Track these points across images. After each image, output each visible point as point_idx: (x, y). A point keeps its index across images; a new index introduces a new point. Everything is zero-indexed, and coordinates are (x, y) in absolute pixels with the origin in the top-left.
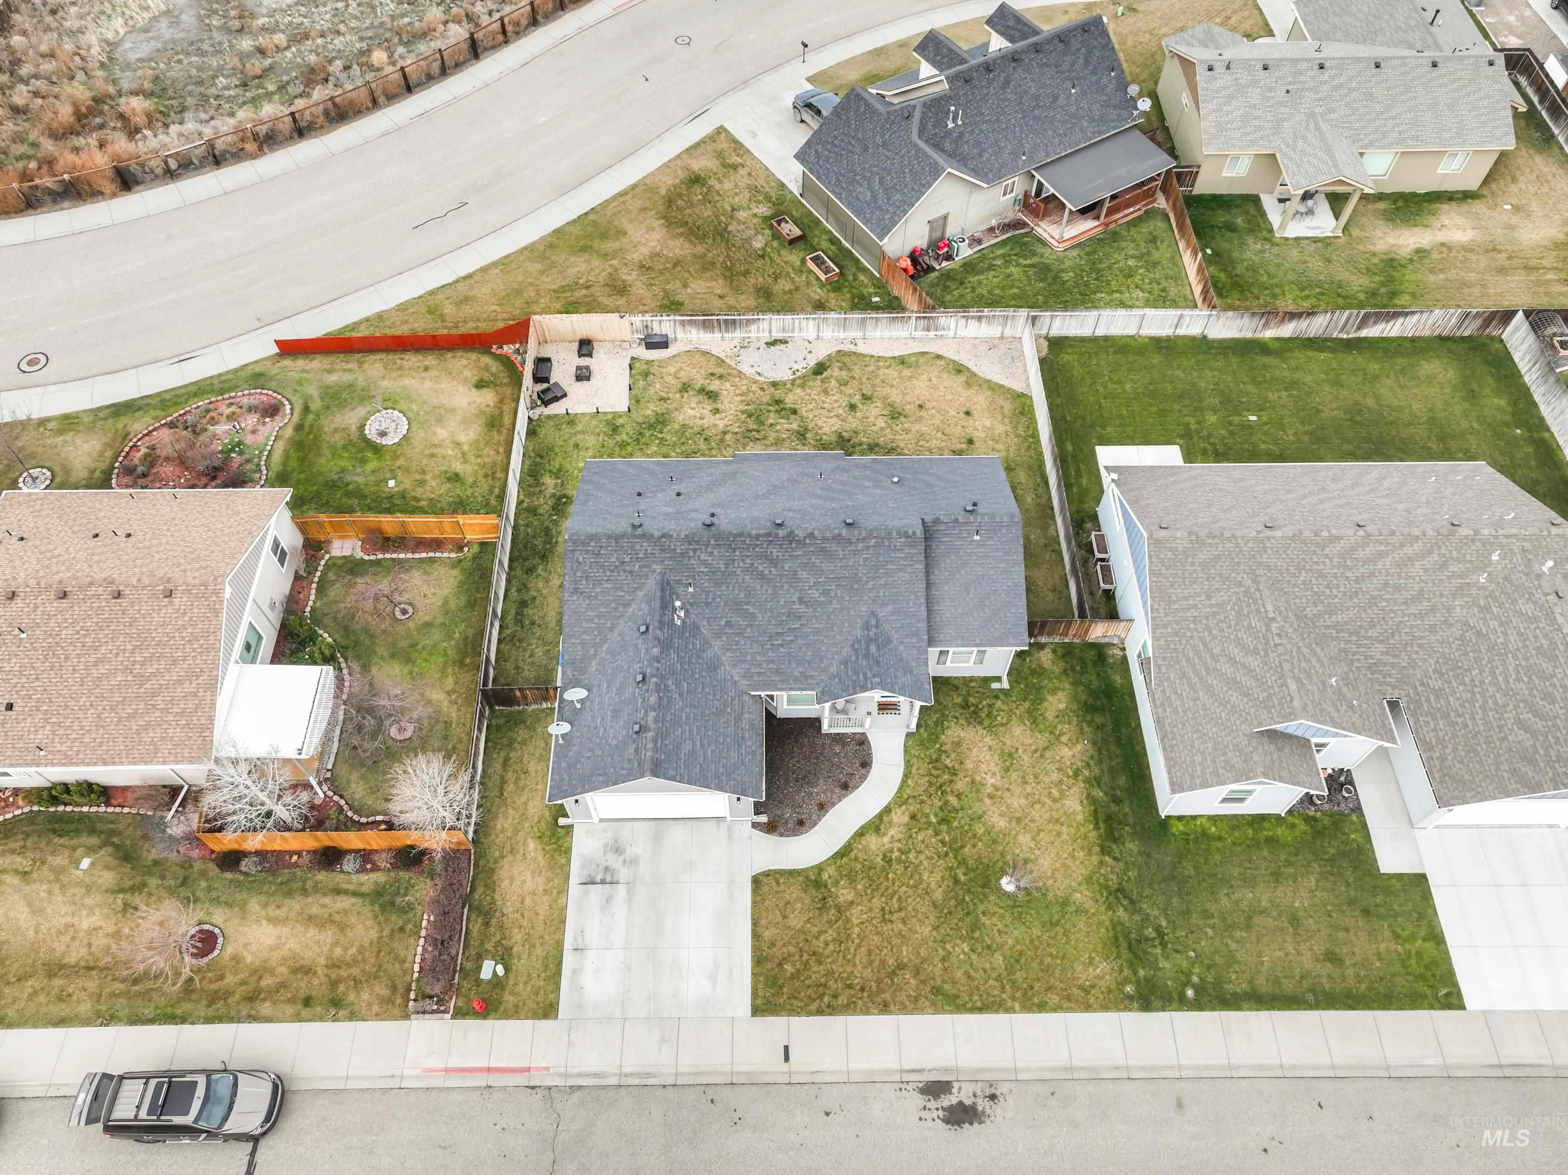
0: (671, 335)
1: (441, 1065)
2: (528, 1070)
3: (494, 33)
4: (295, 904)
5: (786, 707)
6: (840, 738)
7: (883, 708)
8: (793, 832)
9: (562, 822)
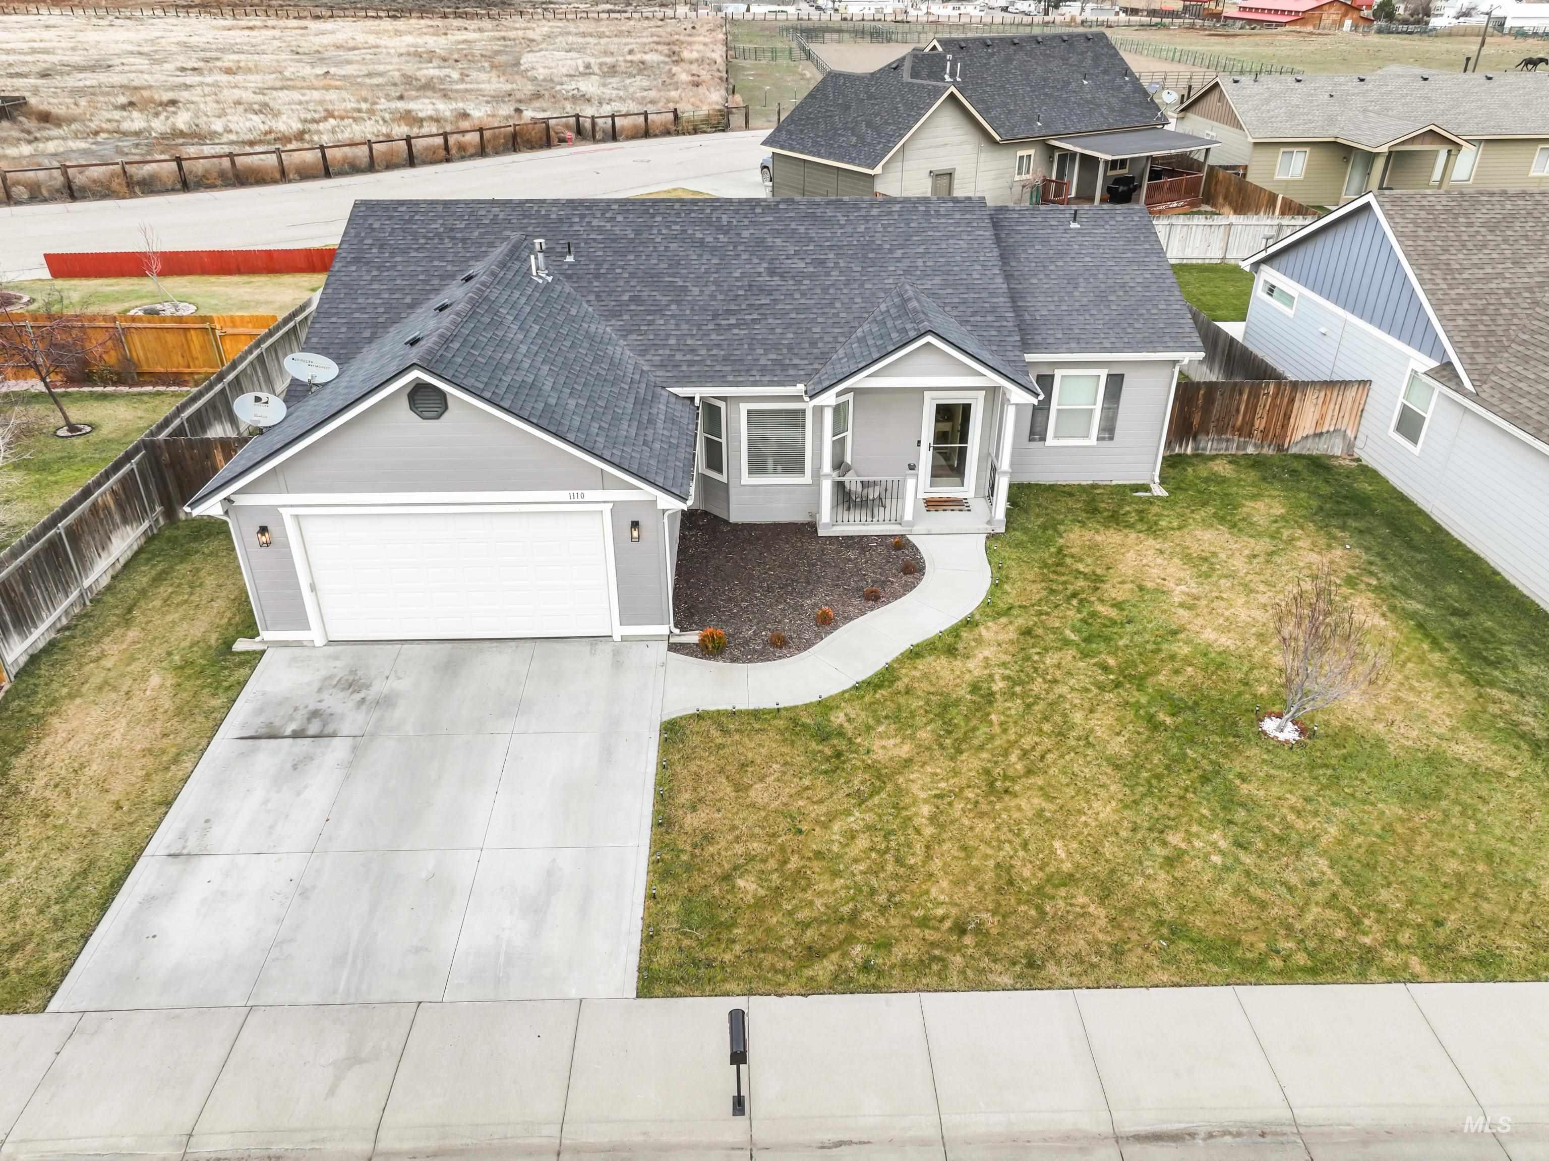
3: (437, 156)
5: (747, 479)
6: (859, 543)
7: (933, 504)
8: (762, 656)
9: (242, 645)
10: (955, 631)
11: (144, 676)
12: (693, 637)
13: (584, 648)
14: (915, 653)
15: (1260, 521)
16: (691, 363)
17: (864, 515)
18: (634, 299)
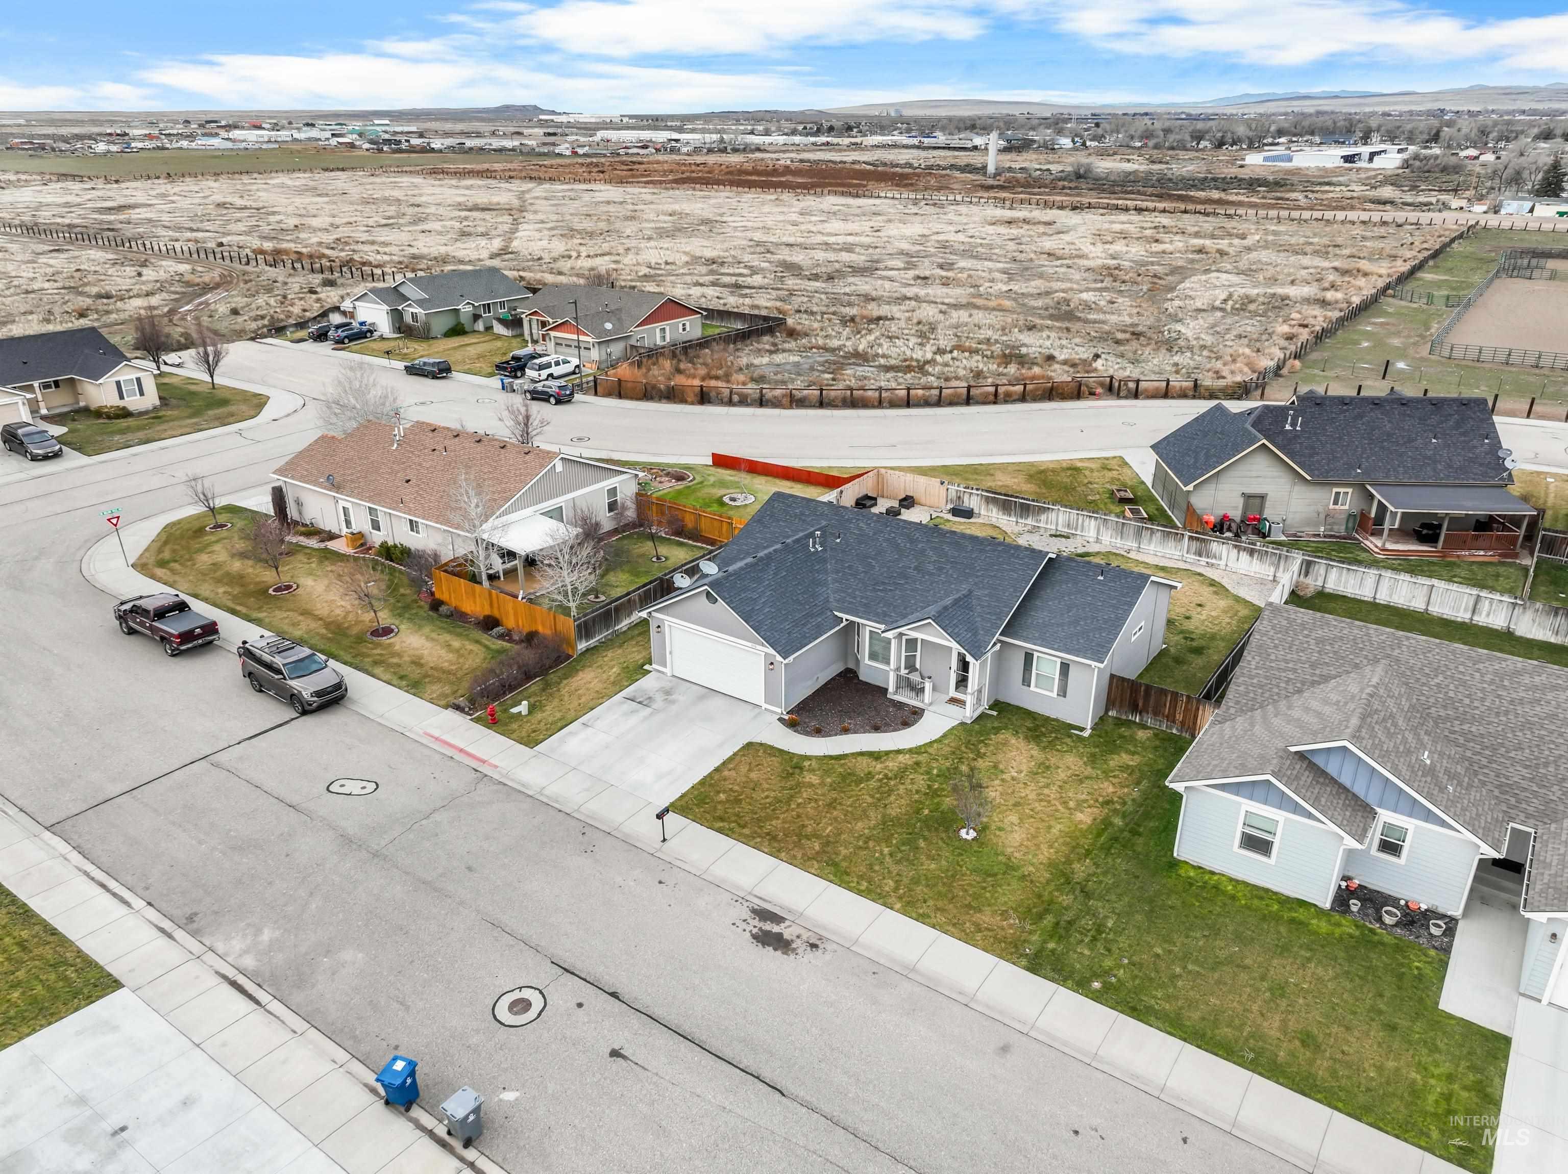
0: (976, 511)
1: (437, 735)
2: (484, 762)
3: (988, 394)
4: (447, 637)
5: (867, 661)
6: (900, 705)
7: (953, 701)
8: (807, 734)
9: (647, 667)
10: (887, 753)
11: (612, 668)
12: (790, 718)
13: (750, 707)
14: (862, 754)
15: (1112, 763)
16: (850, 603)
17: (913, 694)
18: (850, 567)
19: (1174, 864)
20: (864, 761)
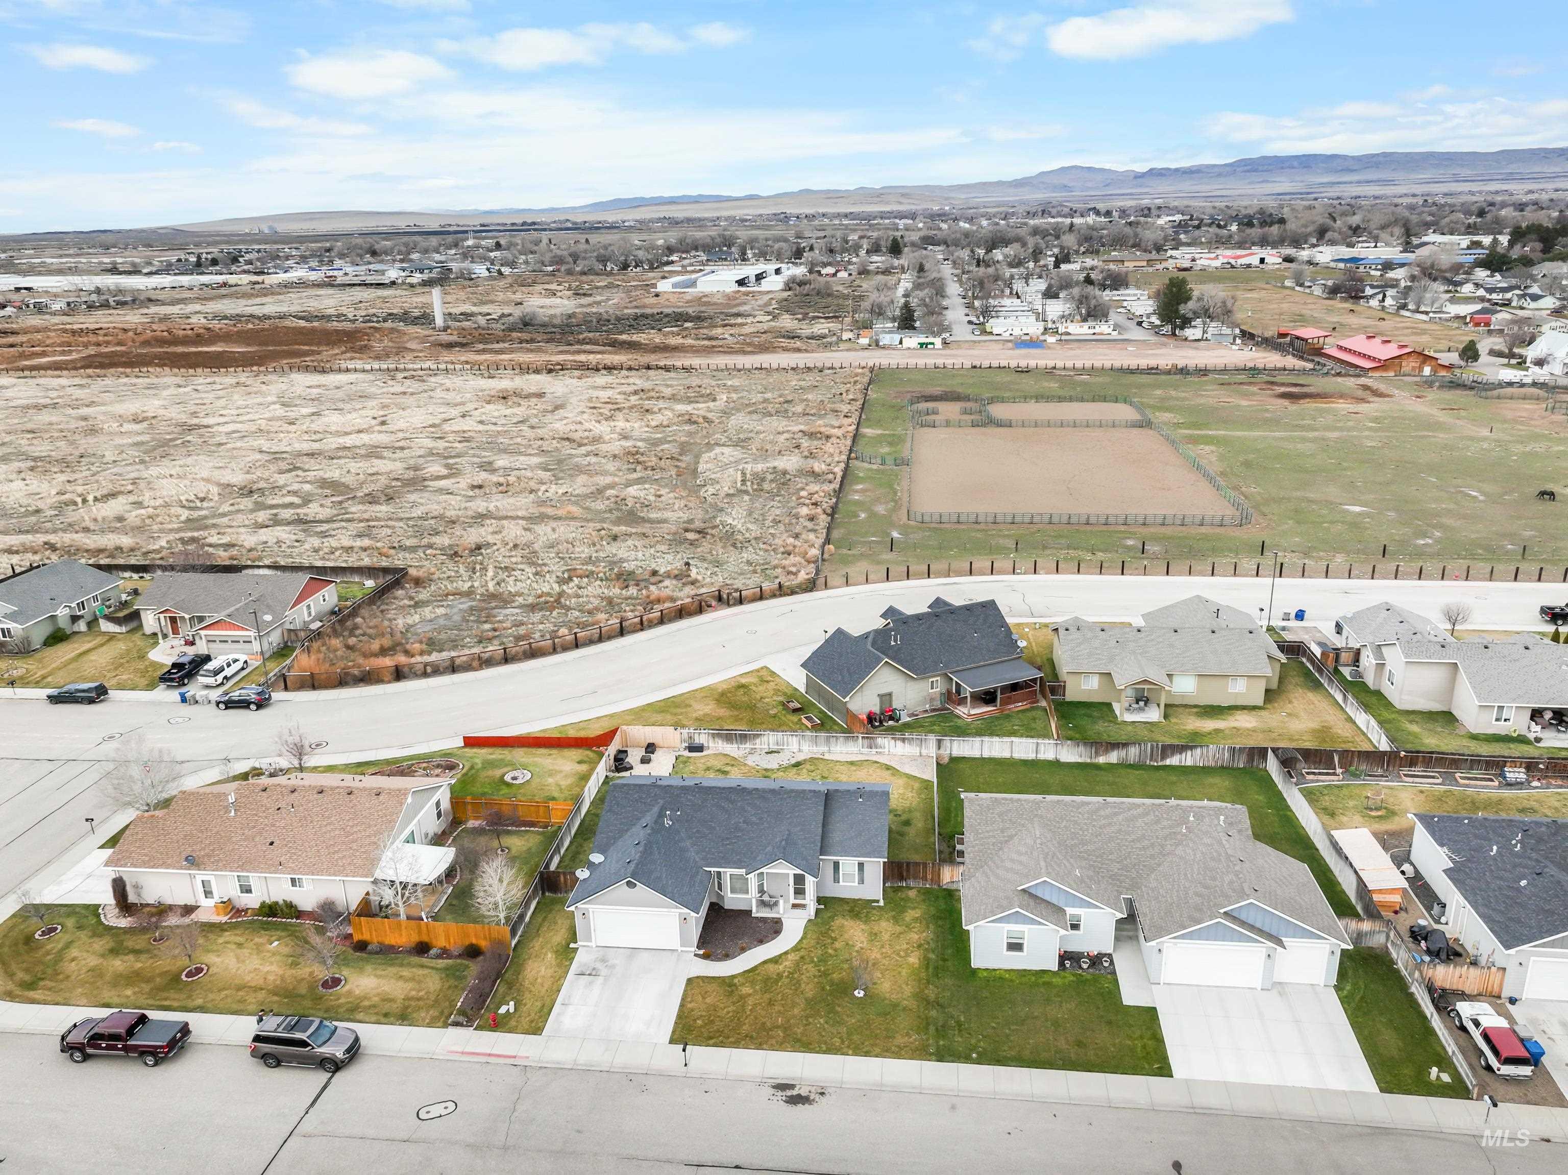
0: (706, 745)
1: (460, 1050)
2: (515, 1057)
3: (635, 624)
4: (392, 970)
5: (730, 895)
6: (764, 920)
7: (795, 906)
8: (720, 960)
9: (572, 945)
10: (780, 956)
11: (546, 954)
12: (701, 952)
13: (669, 953)
14: (765, 962)
15: (907, 919)
16: (714, 857)
17: (768, 909)
18: (698, 831)
19: (975, 972)
20: (771, 967)
